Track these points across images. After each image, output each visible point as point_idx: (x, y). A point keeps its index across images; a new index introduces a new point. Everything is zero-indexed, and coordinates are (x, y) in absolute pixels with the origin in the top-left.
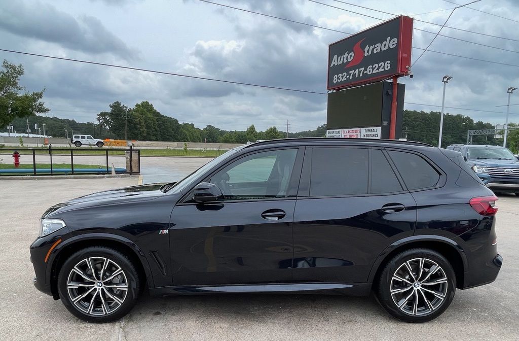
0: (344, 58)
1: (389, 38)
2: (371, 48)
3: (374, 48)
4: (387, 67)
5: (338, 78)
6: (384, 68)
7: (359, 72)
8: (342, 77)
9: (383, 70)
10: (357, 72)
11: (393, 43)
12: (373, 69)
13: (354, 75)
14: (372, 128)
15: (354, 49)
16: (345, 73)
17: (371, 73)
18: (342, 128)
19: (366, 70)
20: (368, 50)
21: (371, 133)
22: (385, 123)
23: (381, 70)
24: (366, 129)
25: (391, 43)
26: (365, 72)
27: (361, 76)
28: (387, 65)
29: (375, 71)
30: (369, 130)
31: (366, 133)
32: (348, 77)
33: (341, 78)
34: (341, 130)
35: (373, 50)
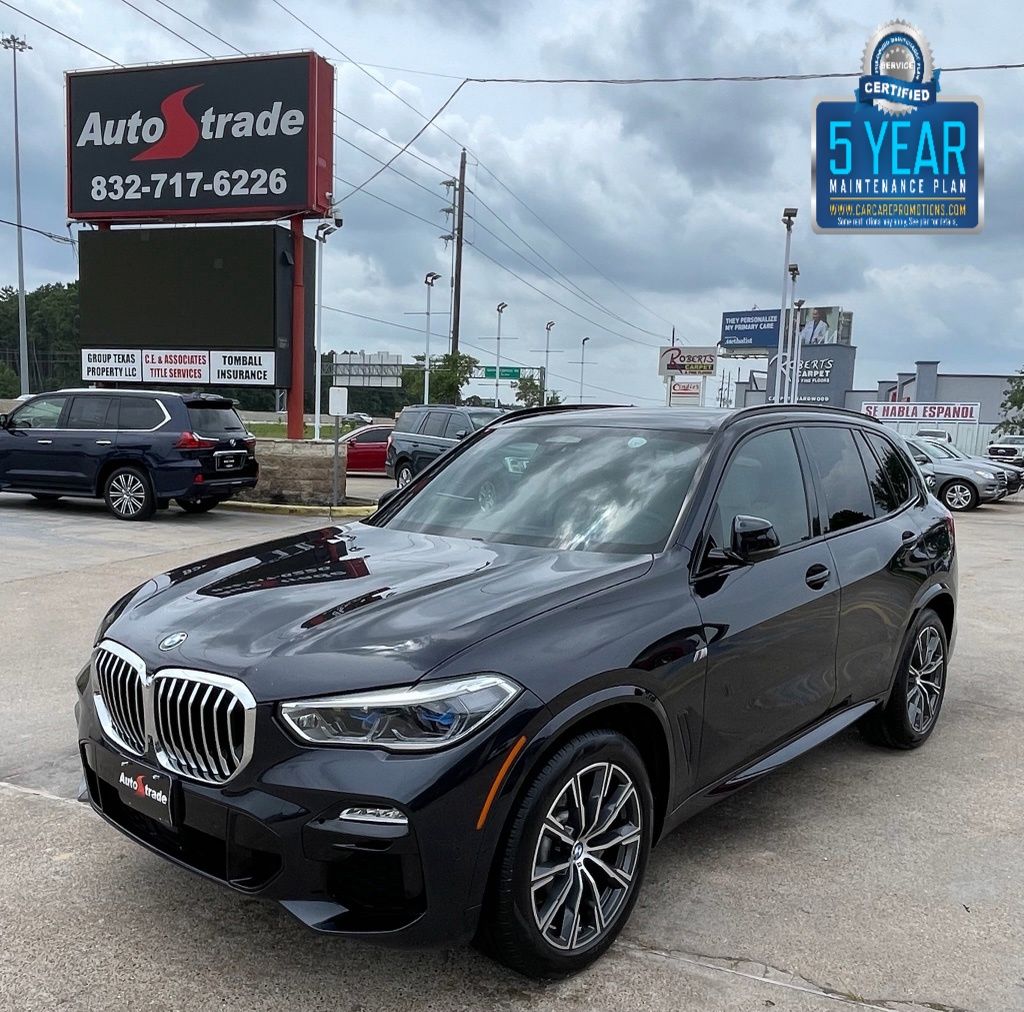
0: (127, 129)
1: (277, 106)
2: (223, 119)
3: (233, 122)
4: (278, 185)
5: (110, 188)
6: (266, 185)
7: (187, 184)
8: (126, 187)
9: (264, 191)
10: (177, 179)
11: (293, 123)
12: (233, 183)
13: (168, 189)
14: (248, 354)
15: (163, 110)
16: (137, 179)
17: (225, 193)
18: (141, 347)
19: (208, 179)
20: (212, 125)
21: (244, 368)
22: (282, 343)
23: (257, 190)
24: (228, 354)
25: (286, 121)
26: (207, 187)
27: (193, 194)
28: (276, 181)
29: (238, 190)
30: (237, 360)
31: (227, 367)
32: (146, 189)
33: (121, 191)
34: (137, 353)
35: (229, 126)
